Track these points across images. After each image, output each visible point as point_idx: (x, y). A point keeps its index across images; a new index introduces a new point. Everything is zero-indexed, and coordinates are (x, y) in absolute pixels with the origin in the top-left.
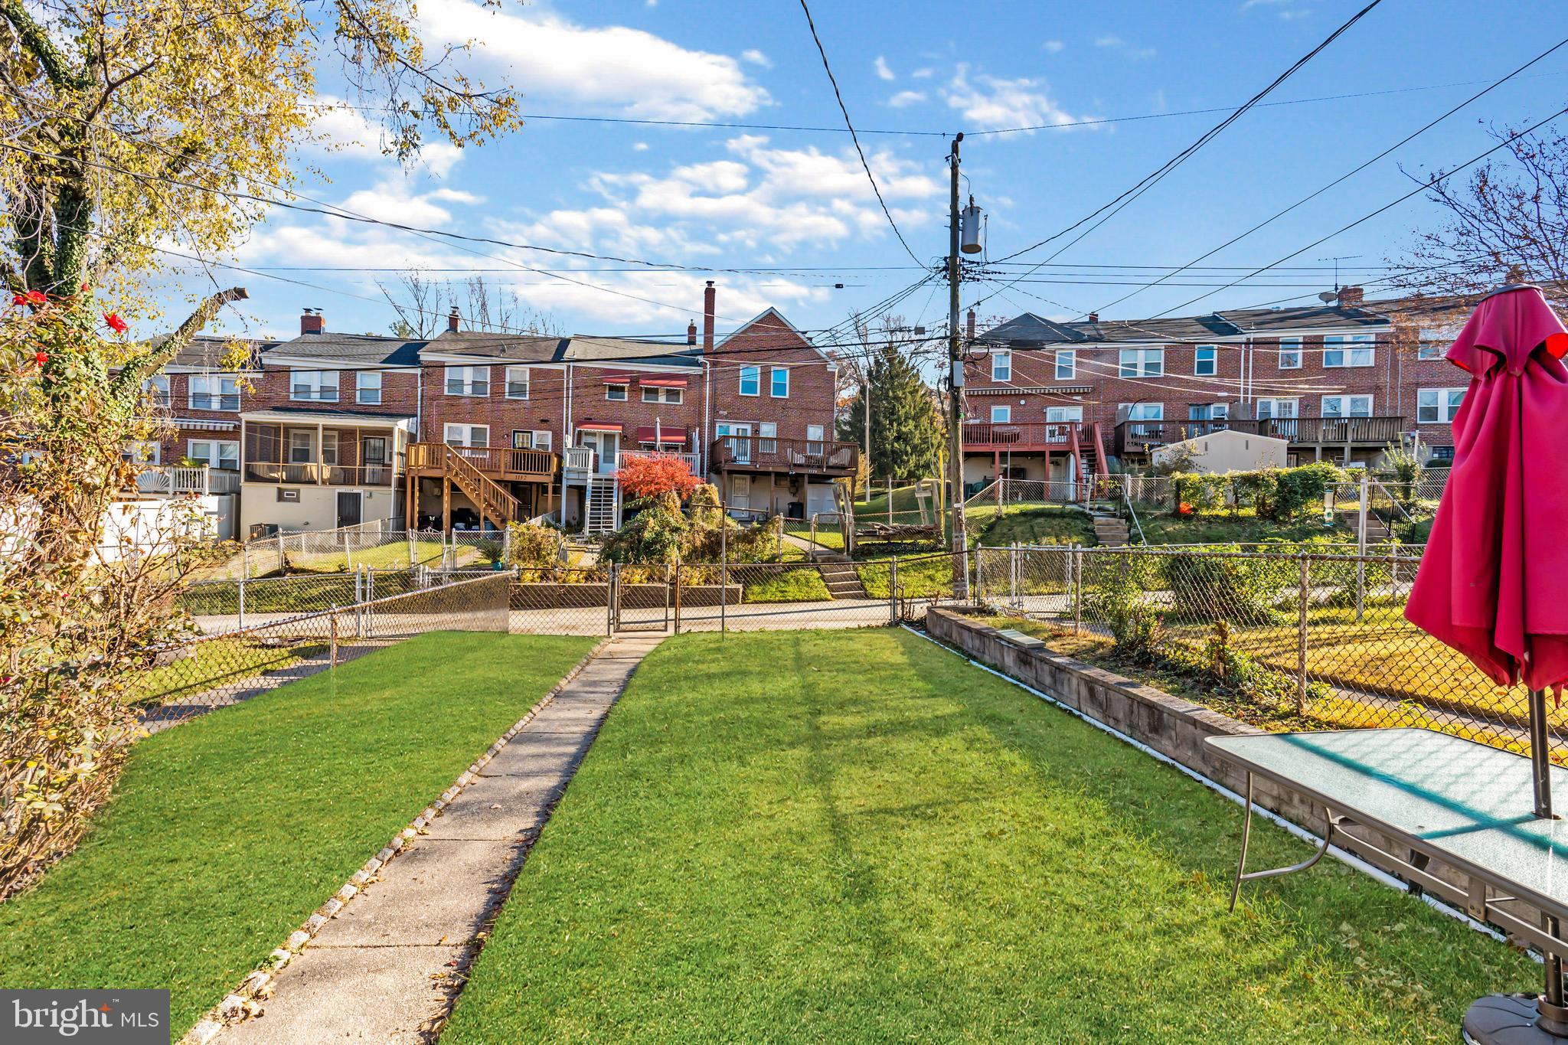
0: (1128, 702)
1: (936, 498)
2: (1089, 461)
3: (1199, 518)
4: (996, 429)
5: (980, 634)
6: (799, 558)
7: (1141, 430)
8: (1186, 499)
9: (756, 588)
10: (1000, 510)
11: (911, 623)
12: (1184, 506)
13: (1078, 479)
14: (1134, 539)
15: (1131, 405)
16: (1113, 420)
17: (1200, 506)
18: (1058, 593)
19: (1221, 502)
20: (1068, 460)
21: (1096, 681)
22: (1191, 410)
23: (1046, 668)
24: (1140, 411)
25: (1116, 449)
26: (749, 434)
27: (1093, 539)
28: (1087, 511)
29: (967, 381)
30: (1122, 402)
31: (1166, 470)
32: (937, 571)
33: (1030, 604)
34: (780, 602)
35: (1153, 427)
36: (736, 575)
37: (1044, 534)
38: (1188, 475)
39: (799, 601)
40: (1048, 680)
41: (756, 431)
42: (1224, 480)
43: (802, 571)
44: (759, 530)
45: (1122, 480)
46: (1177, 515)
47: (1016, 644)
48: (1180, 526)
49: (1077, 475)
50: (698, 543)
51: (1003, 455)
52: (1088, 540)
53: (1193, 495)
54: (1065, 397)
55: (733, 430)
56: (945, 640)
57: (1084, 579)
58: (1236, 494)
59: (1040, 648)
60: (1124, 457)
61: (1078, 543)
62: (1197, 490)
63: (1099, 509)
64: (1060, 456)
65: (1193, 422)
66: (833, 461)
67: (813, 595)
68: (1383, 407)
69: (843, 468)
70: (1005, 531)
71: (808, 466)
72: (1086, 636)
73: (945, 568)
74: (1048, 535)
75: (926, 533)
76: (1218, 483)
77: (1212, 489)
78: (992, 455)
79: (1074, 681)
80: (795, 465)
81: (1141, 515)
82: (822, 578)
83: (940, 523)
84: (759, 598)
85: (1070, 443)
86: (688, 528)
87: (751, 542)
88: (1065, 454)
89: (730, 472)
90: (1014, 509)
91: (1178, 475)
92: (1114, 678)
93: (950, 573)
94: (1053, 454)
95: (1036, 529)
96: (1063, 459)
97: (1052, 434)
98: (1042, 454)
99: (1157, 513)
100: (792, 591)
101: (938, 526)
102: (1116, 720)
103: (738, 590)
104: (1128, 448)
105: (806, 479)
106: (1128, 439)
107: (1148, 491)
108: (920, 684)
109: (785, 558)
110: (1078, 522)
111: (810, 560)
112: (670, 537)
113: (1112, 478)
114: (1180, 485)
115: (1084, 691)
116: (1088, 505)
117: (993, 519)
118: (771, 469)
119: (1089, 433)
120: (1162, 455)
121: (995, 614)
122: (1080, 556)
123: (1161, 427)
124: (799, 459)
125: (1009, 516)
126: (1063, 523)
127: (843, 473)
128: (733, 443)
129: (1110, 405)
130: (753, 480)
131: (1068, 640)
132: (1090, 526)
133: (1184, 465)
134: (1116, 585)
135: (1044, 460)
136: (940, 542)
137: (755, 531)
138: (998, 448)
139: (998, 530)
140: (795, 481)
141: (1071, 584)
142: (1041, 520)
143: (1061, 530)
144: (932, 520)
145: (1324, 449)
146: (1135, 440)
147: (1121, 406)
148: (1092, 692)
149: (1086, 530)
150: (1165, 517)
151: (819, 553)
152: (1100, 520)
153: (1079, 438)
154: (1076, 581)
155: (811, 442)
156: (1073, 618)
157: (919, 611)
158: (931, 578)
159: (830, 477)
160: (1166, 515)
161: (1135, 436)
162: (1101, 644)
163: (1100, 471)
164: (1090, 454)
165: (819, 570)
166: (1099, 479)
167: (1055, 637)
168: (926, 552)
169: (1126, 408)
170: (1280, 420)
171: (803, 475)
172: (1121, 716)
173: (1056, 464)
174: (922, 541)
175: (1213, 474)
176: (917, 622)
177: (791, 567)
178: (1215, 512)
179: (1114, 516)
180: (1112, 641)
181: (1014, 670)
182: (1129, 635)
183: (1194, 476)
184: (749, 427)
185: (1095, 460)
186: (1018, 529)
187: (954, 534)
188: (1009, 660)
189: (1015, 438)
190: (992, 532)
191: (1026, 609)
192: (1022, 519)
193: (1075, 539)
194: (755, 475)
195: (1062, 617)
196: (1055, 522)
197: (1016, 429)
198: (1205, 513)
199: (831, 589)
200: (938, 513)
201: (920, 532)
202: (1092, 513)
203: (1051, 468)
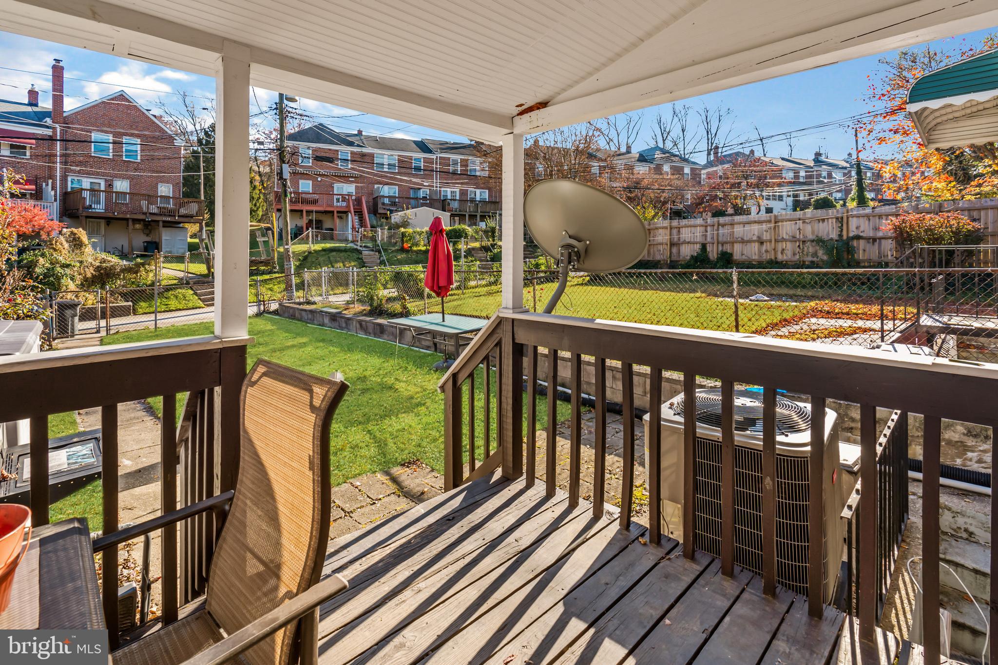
0: (373, 325)
1: (271, 241)
2: (359, 218)
3: (413, 251)
4: (303, 196)
5: (311, 311)
6: (175, 282)
7: (386, 201)
8: (407, 241)
9: (143, 304)
10: (310, 247)
11: (270, 313)
12: (406, 245)
13: (353, 228)
14: (382, 263)
15: (381, 186)
16: (372, 194)
17: (413, 245)
18: (345, 293)
19: (422, 243)
20: (347, 216)
21: (362, 321)
22: (411, 191)
23: (343, 320)
24: (386, 191)
25: (374, 211)
26: (103, 188)
27: (362, 264)
28: (359, 248)
29: (291, 176)
30: (377, 184)
31: (398, 226)
32: (274, 285)
33: (332, 299)
34: (164, 312)
35: (393, 200)
36: (125, 296)
37: (337, 262)
38: (407, 230)
39: (180, 310)
40: (344, 325)
41: (110, 185)
42: (423, 232)
43: (180, 291)
44: (143, 264)
45: (376, 232)
46: (403, 250)
47: (329, 313)
48: (404, 255)
49: (353, 226)
50: (89, 275)
51: (309, 212)
52: (359, 264)
53: (410, 240)
54: (345, 178)
55: (86, 183)
56: (293, 317)
57: (358, 284)
58: (428, 239)
59: (340, 313)
60: (378, 216)
61: (355, 266)
62: (411, 237)
63: (365, 247)
64: (343, 214)
65: (413, 198)
66: (183, 211)
67: (190, 305)
68: (492, 197)
69: (192, 216)
70: (314, 260)
71: (161, 215)
72: (358, 308)
73: (279, 283)
74: (339, 262)
75: (266, 263)
76: (420, 234)
77: (418, 236)
78: (302, 211)
79: (354, 323)
80: (151, 214)
81: (385, 250)
82: (196, 294)
83: (274, 256)
84: (147, 310)
85: (348, 206)
86: (78, 264)
87: (136, 273)
88: (346, 213)
89: (87, 217)
90: (318, 247)
91: (402, 230)
92: (368, 319)
93: (283, 286)
94: (338, 212)
95: (331, 258)
96: (344, 215)
97: (338, 200)
98: (332, 212)
99: (393, 249)
100: (173, 304)
101: (273, 258)
102: (370, 333)
103: (130, 306)
104: (380, 211)
105: (161, 224)
106: (380, 205)
107: (390, 237)
108: (287, 334)
109: (164, 283)
110: (354, 254)
111: (183, 283)
112: (62, 271)
113: (371, 231)
114: (403, 235)
115: (358, 326)
116: (359, 244)
117: (306, 254)
118: (128, 216)
119: (358, 201)
120: (396, 218)
121: (316, 303)
122: (355, 273)
123: (397, 200)
124: (153, 209)
125: (316, 251)
126: (346, 254)
127: (192, 221)
128: (86, 194)
129: (370, 185)
130: (108, 224)
131: (352, 310)
132: (360, 257)
133: (405, 224)
134: (372, 285)
135: (333, 215)
136: (275, 268)
137: (138, 265)
138: (305, 208)
139: (309, 259)
140: (149, 225)
141: (351, 287)
142: (334, 253)
143: (345, 259)
144: (268, 254)
145: (470, 215)
146: (384, 207)
147: (376, 186)
148: (361, 325)
149: (359, 258)
150: (397, 251)
151: (191, 278)
152: (366, 253)
153: (353, 203)
154: (353, 285)
155: (161, 197)
156: (353, 303)
157: (274, 306)
158: (271, 290)
159: (180, 223)
160: (398, 250)
161: (383, 204)
162: (365, 310)
163: (365, 226)
164: (359, 213)
165: (192, 289)
166: (365, 231)
167: (346, 309)
168: (266, 274)
169: (379, 188)
170: (451, 200)
171: (158, 221)
172: (371, 331)
173: (341, 218)
174: (263, 268)
175: (418, 230)
176: (273, 312)
177: (168, 288)
178: (419, 248)
179: (373, 250)
180: (369, 308)
181: (329, 324)
182: (375, 304)
183: (410, 230)
184: (103, 183)
185: (362, 217)
186: (321, 259)
187: (285, 263)
188: (326, 320)
189: (315, 202)
190: (306, 261)
191: (330, 300)
192: (324, 253)
193: (353, 264)
194: (109, 220)
195: (348, 303)
196: (342, 254)
197: (316, 197)
198: (415, 248)
199: (203, 301)
200: (273, 250)
201: (261, 262)
202: (361, 249)
203: (338, 221)
